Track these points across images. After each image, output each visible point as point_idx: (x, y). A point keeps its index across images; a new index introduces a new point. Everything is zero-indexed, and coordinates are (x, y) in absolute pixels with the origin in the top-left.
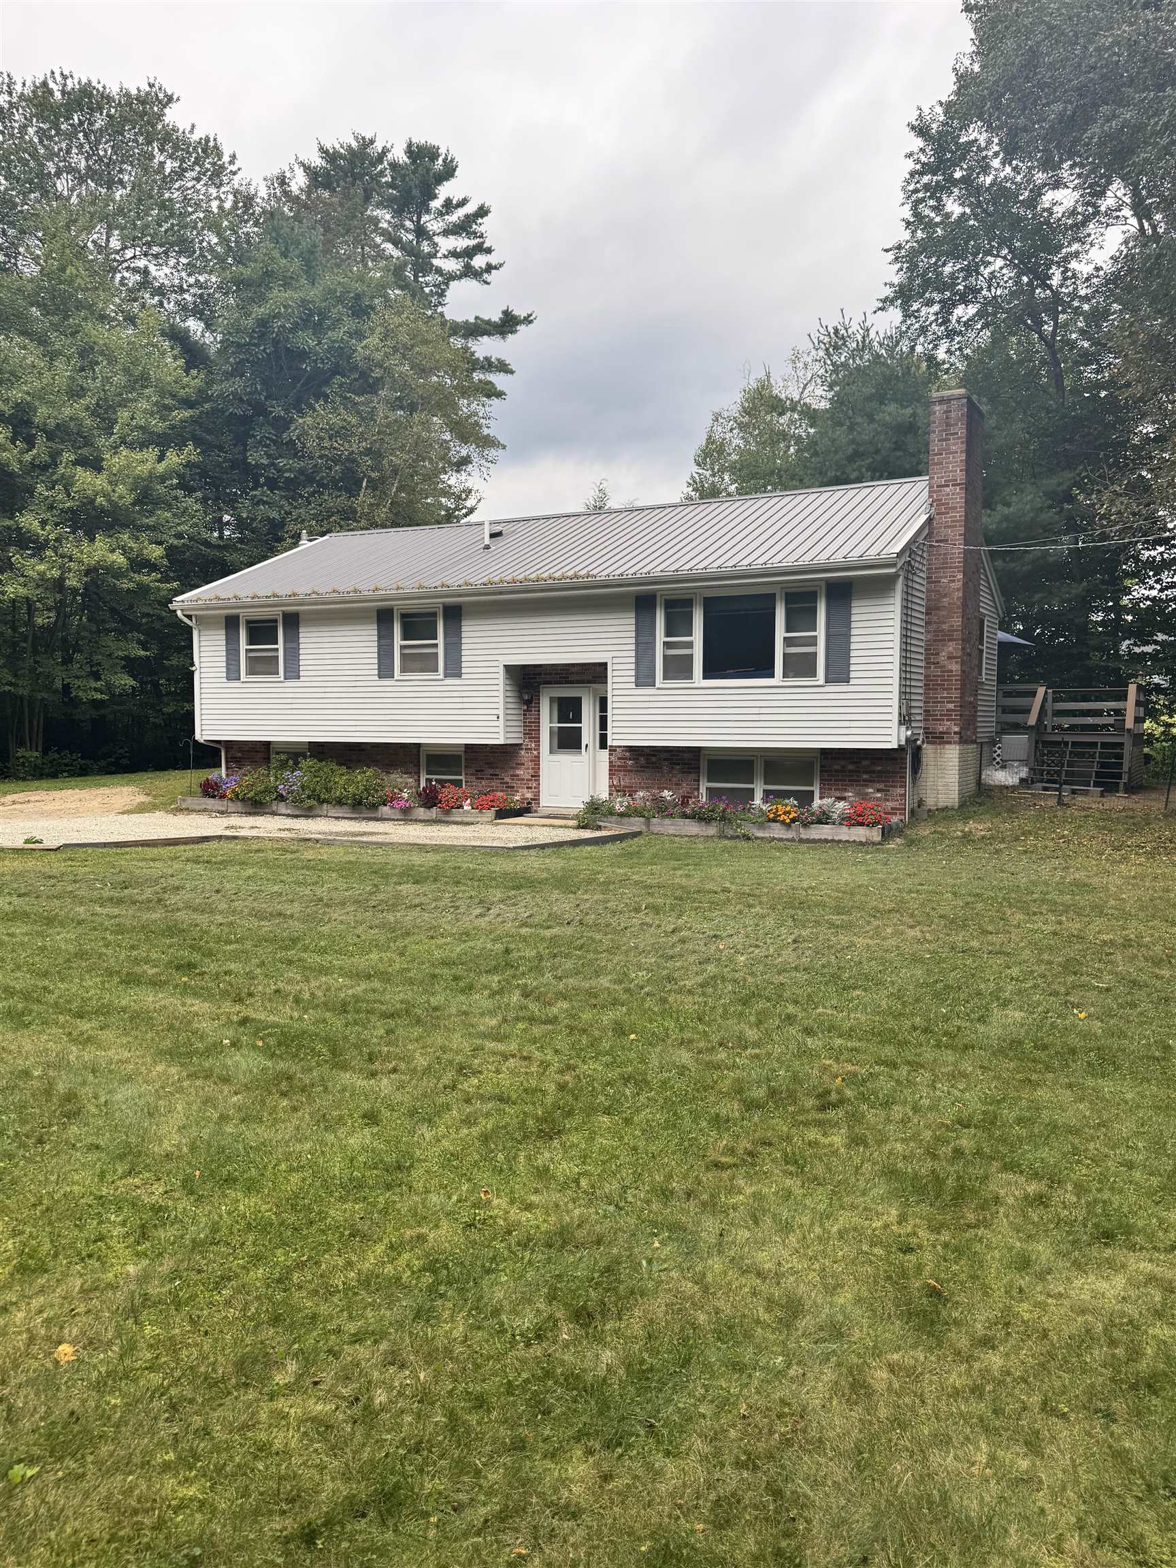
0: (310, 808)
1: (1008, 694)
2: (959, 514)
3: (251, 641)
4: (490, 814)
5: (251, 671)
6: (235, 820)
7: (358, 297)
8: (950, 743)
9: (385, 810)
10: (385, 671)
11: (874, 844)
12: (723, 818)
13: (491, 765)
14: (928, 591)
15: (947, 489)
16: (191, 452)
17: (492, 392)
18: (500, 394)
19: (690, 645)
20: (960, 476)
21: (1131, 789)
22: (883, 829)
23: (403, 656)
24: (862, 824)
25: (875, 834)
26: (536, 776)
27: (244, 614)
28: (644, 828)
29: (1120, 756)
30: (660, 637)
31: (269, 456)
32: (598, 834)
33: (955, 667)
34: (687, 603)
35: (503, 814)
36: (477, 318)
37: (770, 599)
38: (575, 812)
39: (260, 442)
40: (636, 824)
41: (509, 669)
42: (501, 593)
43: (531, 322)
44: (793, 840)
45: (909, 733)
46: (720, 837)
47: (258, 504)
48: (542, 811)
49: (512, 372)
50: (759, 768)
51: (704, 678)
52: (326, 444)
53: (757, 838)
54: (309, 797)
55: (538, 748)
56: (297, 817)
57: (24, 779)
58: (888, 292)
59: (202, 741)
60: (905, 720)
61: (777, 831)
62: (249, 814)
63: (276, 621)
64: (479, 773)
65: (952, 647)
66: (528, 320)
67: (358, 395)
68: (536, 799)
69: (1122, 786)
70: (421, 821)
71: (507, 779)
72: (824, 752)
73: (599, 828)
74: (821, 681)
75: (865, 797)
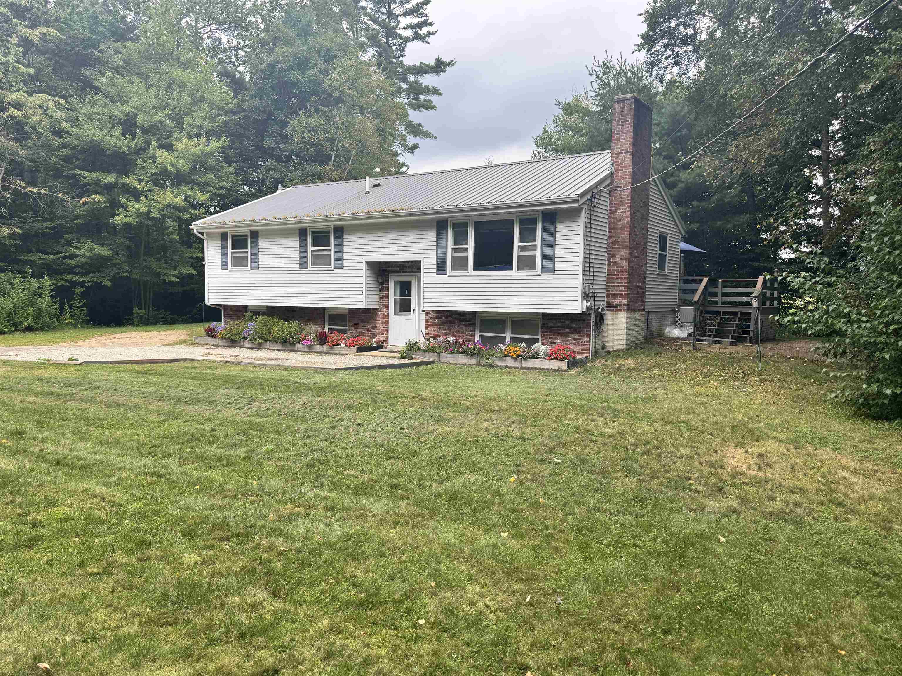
0: (260, 344)
1: (686, 282)
2: (628, 171)
3: (234, 247)
4: (355, 349)
5: (235, 265)
6: (219, 350)
7: (328, 50)
8: (621, 311)
9: (299, 346)
10: (303, 265)
11: (562, 371)
12: (479, 354)
13: (362, 321)
14: (610, 218)
15: (622, 155)
16: (224, 141)
17: (429, 106)
18: (433, 107)
19: (466, 250)
20: (630, 147)
21: (754, 341)
22: (568, 362)
23: (314, 257)
24: (556, 359)
25: (563, 365)
26: (386, 328)
27: (231, 231)
28: (437, 359)
29: (749, 320)
30: (450, 245)
31: (276, 143)
32: (410, 361)
33: (625, 264)
34: (465, 225)
35: (362, 349)
36: (421, 63)
37: (511, 222)
38: (401, 349)
39: (271, 135)
40: (432, 356)
41: (369, 264)
42: (362, 219)
43: (453, 65)
44: (517, 368)
45: (588, 304)
46: (477, 365)
47: (269, 170)
48: (389, 348)
49: (441, 94)
50: (509, 324)
51: (475, 270)
52: (306, 135)
53: (497, 366)
54: (259, 338)
55: (387, 311)
56: (253, 349)
57: (137, 325)
58: (640, 41)
59: (208, 304)
60: (586, 296)
61: (510, 362)
62: (229, 347)
63: (246, 236)
64: (356, 325)
65: (623, 252)
66: (451, 64)
67: (324, 106)
68: (387, 341)
69: (748, 339)
70: (318, 353)
71: (371, 329)
72: (544, 315)
73: (412, 358)
74: (539, 272)
75: (566, 342)
